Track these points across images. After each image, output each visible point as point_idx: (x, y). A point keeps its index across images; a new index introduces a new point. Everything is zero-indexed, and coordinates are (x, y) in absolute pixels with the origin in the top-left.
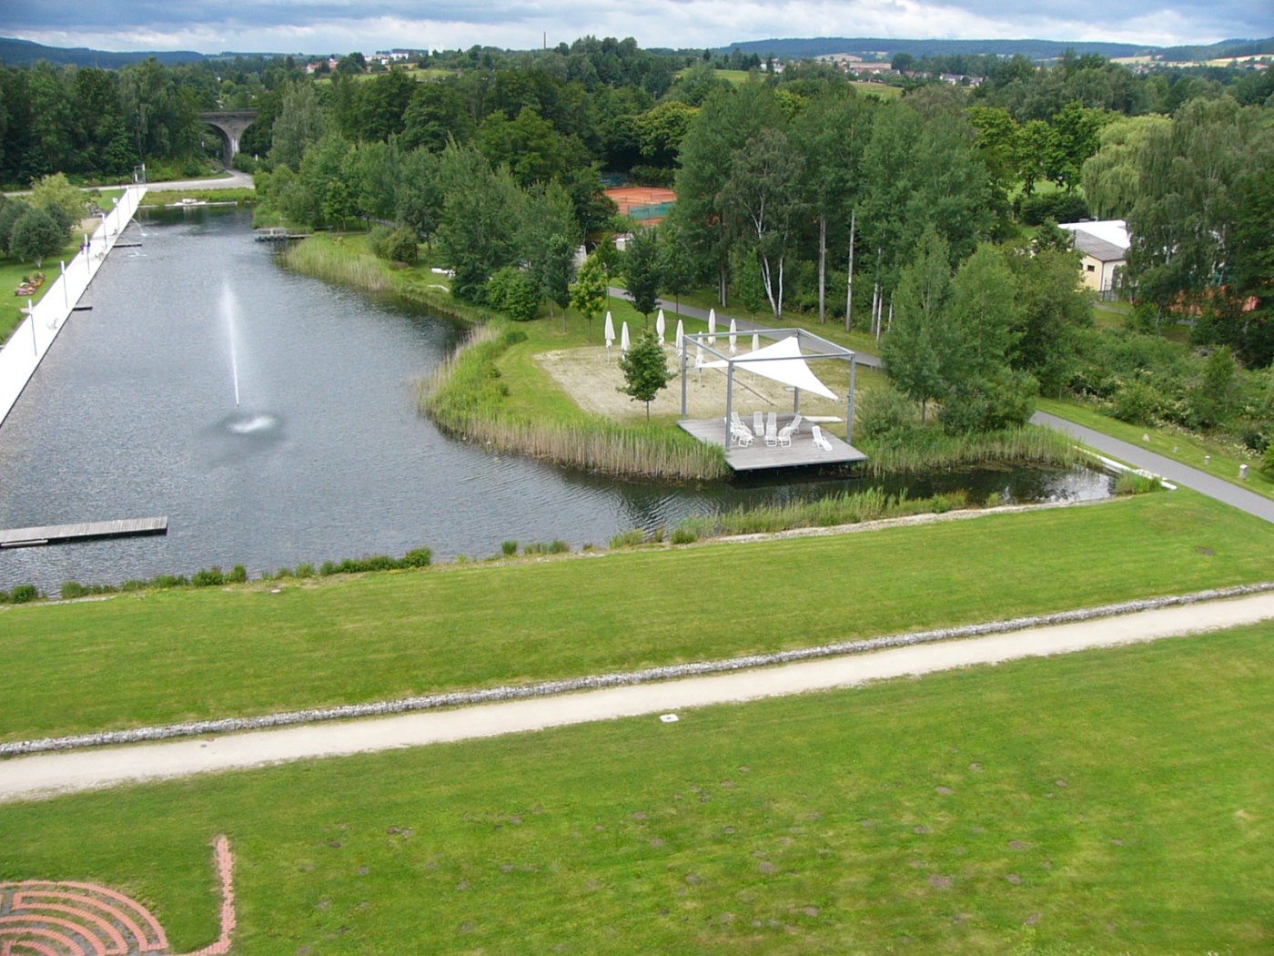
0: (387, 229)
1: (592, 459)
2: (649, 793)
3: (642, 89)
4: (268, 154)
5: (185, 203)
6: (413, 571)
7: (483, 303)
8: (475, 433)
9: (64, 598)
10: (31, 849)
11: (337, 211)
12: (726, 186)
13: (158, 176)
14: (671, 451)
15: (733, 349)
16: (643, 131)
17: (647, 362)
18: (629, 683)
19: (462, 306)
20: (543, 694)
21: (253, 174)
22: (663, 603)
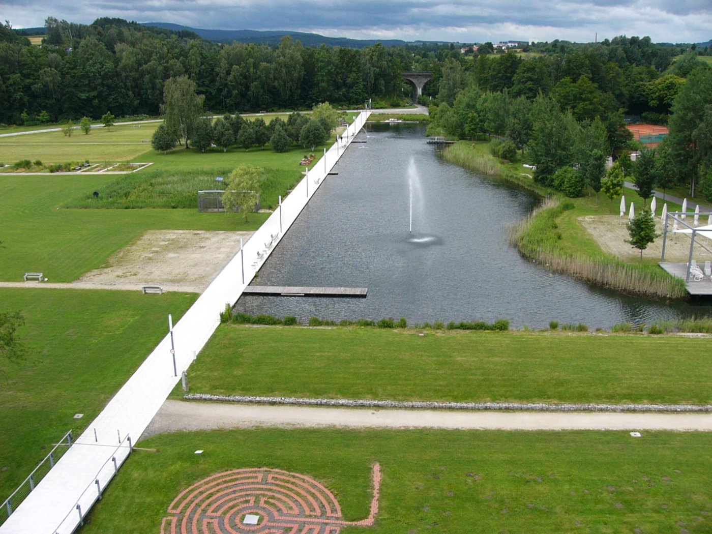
0: (500, 141)
1: (606, 280)
2: (618, 476)
3: (653, 67)
4: (437, 96)
5: (391, 121)
6: (498, 332)
7: (550, 186)
8: (540, 258)
9: (310, 326)
10: (279, 453)
11: (473, 129)
12: (701, 125)
13: (377, 106)
14: (653, 279)
15: (696, 223)
16: (651, 92)
17: (644, 226)
18: (614, 411)
19: (539, 186)
20: (563, 411)
21: (428, 107)
22: (639, 367)
